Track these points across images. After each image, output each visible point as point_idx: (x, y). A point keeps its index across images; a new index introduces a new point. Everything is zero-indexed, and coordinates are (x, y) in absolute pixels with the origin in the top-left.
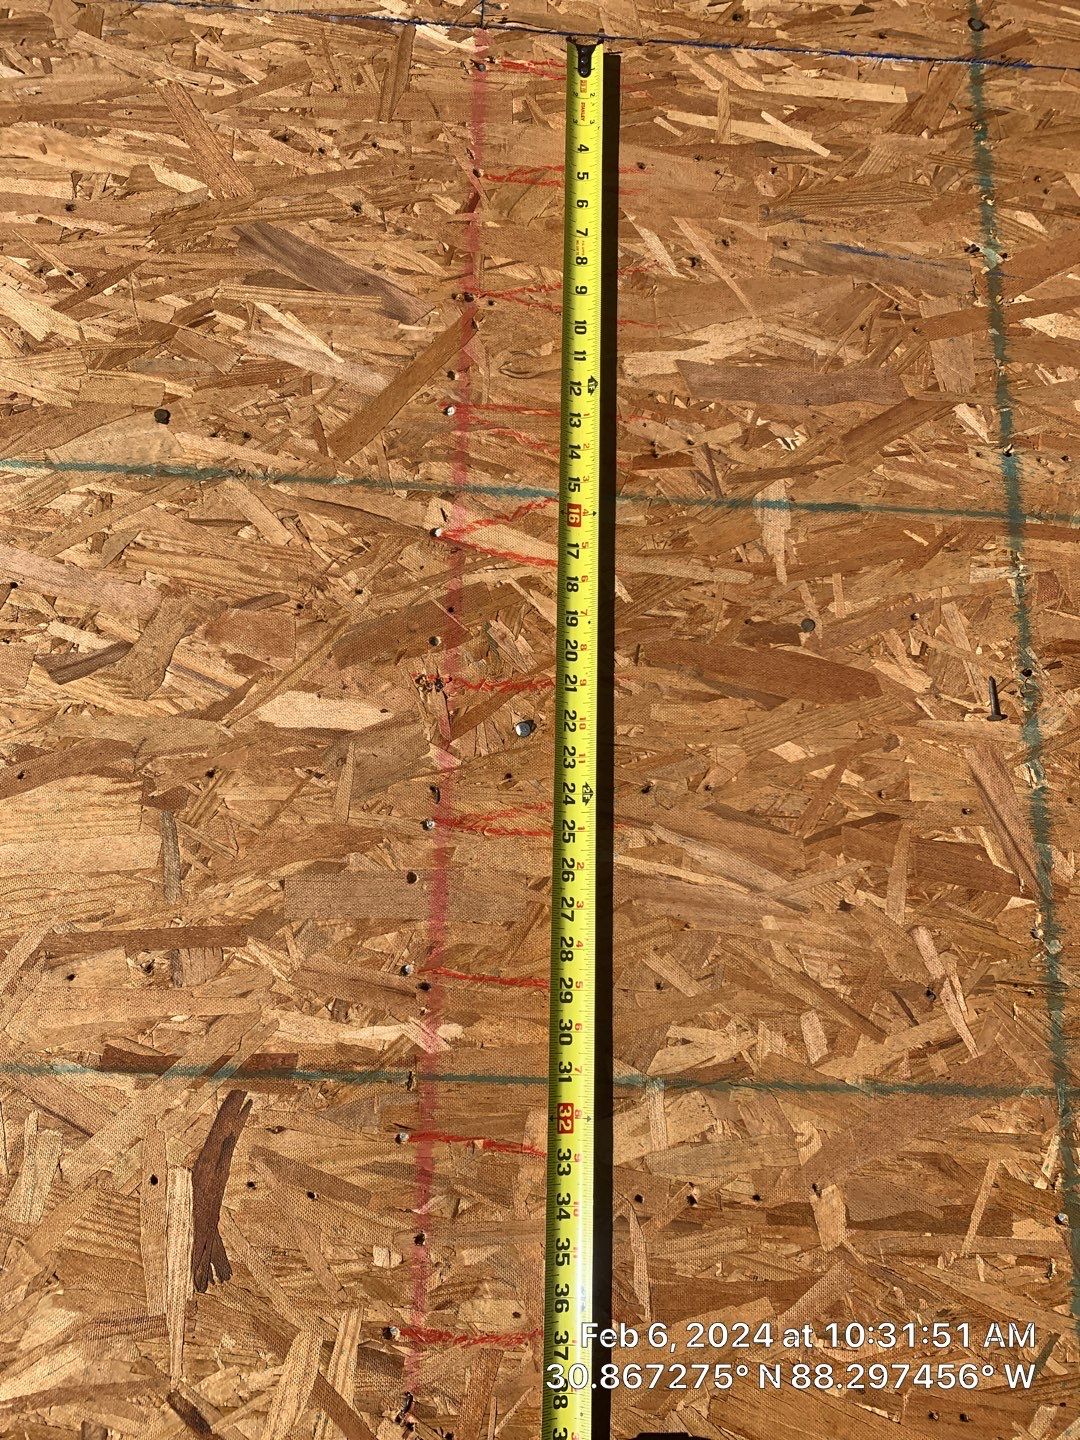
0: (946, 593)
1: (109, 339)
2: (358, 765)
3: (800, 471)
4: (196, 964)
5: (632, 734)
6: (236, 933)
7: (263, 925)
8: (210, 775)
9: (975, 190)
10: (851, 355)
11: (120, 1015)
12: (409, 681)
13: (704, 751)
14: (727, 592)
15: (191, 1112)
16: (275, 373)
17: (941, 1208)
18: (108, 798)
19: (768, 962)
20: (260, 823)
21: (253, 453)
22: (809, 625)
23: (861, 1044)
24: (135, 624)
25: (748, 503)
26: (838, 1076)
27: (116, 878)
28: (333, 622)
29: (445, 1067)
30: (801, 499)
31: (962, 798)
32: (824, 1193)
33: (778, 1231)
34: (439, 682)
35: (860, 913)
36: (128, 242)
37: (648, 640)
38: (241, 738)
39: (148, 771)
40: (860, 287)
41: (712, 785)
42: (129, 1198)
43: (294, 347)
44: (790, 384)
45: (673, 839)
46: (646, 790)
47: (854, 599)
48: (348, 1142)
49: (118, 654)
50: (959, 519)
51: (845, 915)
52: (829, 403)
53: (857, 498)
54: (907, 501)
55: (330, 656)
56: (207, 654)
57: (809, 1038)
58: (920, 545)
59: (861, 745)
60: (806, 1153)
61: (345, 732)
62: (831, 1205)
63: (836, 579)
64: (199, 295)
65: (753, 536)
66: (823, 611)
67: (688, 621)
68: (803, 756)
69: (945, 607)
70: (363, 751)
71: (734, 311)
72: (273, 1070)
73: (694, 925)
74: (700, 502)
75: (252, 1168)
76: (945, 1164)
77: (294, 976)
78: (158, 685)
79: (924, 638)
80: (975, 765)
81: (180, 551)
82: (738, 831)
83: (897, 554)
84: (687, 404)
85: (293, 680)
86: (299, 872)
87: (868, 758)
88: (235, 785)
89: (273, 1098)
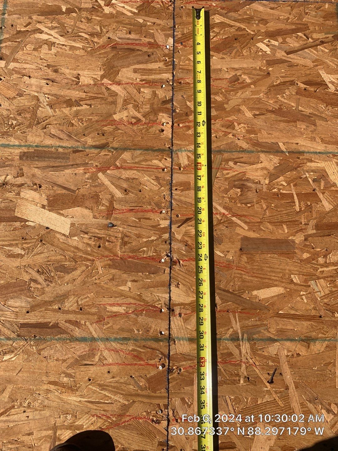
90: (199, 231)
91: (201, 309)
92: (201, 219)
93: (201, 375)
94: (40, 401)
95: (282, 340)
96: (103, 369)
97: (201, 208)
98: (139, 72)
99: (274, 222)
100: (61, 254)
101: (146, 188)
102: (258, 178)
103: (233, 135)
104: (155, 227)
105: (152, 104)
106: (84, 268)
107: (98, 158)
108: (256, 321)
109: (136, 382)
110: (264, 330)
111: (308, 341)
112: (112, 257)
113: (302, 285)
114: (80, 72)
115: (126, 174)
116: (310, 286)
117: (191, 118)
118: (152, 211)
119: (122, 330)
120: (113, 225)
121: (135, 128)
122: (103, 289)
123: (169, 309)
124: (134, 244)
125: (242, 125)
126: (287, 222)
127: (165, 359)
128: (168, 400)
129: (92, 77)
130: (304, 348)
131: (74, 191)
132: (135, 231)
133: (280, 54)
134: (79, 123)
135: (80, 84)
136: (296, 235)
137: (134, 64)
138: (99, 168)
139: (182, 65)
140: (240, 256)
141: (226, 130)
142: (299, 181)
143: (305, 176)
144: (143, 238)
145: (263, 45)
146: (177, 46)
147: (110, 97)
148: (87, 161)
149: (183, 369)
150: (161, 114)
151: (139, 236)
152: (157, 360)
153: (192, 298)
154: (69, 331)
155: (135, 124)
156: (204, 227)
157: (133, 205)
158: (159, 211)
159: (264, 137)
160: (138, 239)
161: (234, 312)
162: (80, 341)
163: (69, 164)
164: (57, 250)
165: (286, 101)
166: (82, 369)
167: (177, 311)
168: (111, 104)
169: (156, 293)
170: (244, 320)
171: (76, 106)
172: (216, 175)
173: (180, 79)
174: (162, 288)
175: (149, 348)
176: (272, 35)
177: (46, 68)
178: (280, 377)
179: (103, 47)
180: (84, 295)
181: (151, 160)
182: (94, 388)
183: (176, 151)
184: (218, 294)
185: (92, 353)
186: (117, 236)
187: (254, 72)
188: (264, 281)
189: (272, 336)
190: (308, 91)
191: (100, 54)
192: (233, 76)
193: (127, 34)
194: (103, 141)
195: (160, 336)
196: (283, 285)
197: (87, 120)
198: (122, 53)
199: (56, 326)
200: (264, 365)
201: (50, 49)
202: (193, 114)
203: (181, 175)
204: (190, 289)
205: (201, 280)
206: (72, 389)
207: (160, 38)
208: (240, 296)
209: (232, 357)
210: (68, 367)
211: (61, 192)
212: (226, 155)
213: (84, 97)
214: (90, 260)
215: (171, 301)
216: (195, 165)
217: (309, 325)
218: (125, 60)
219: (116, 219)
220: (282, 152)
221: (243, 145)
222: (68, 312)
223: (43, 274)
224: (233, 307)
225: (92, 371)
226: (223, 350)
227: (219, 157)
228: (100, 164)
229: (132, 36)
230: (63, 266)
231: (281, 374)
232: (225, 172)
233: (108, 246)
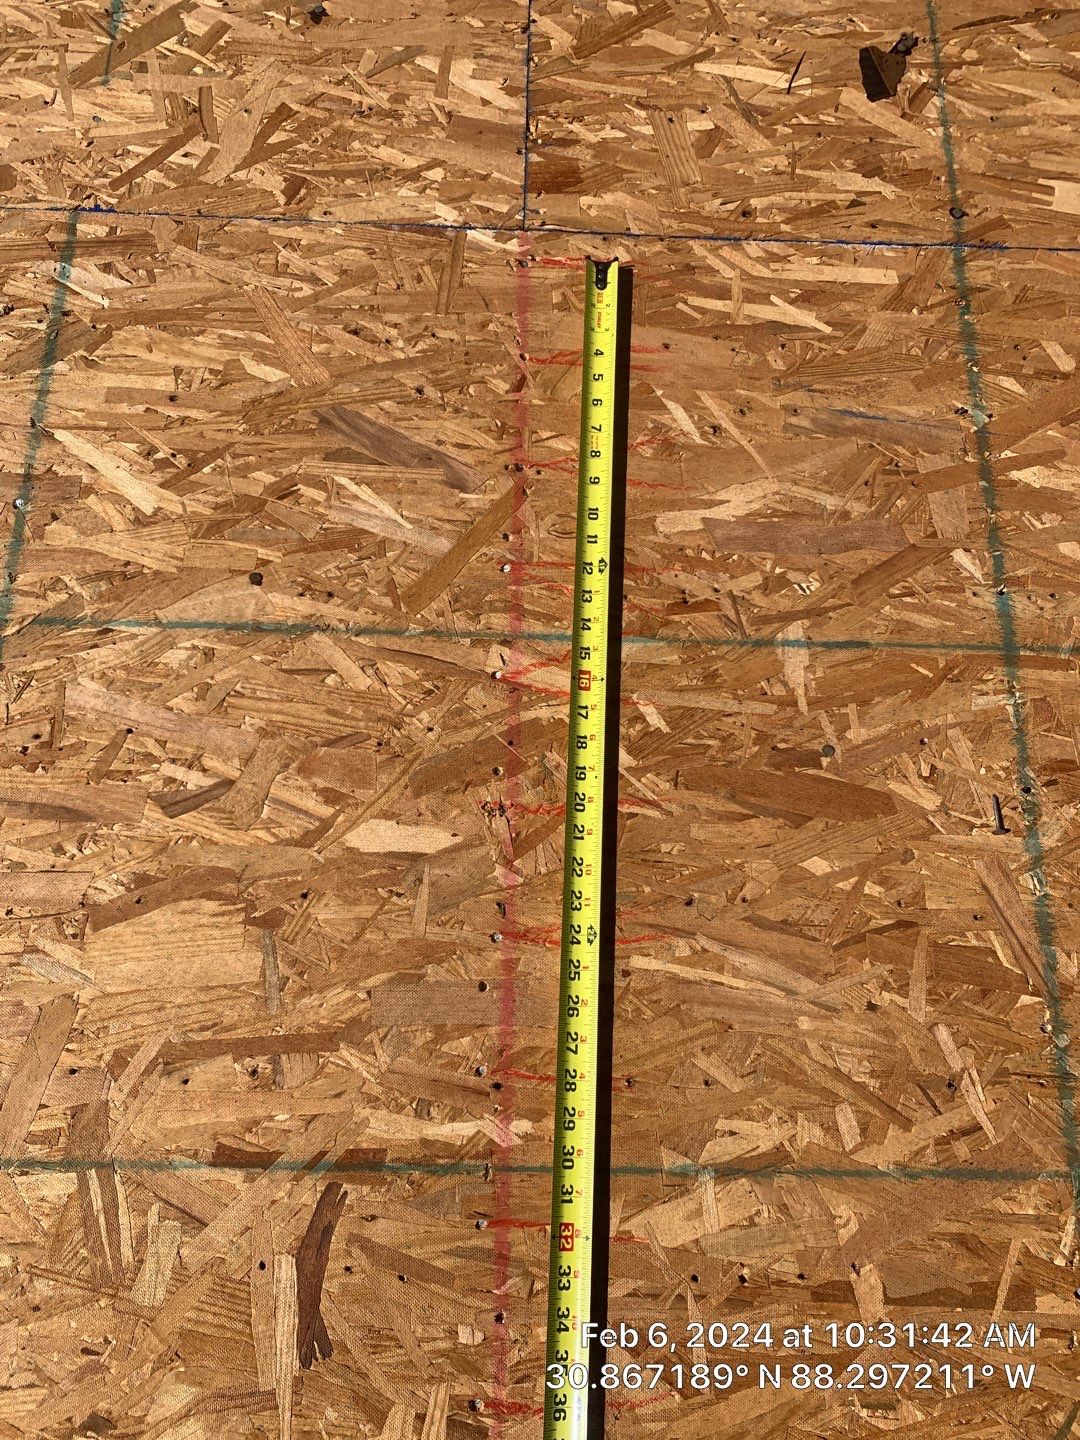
0: (951, 719)
1: (208, 512)
2: (433, 884)
3: (815, 613)
4: (295, 1068)
5: (675, 852)
6: (328, 1039)
7: (353, 1032)
8: (304, 896)
9: (962, 358)
10: (857, 509)
11: (229, 1116)
12: (476, 808)
13: (740, 866)
14: (754, 720)
15: (294, 1203)
16: (351, 539)
17: (970, 1285)
18: (214, 920)
19: (804, 1058)
20: (349, 938)
21: (336, 610)
22: (829, 750)
23: (890, 1133)
24: (236, 763)
25: (770, 642)
26: (871, 1162)
27: (224, 992)
28: (409, 756)
29: (517, 1159)
30: (817, 638)
31: (974, 905)
32: (862, 1271)
33: (822, 1308)
34: (502, 808)
35: (886, 1013)
36: (223, 427)
37: (685, 767)
38: (330, 862)
39: (250, 894)
40: (863, 448)
41: (748, 897)
42: (241, 1282)
43: (369, 516)
44: (802, 536)
45: (715, 948)
46: (689, 903)
47: (868, 726)
48: (433, 1229)
49: (221, 791)
50: (960, 652)
51: (871, 1015)
52: (839, 552)
53: (867, 636)
54: (912, 637)
55: (406, 787)
56: (300, 788)
57: (843, 1127)
58: (925, 677)
59: (881, 859)
60: (844, 1234)
61: (421, 855)
62: (869, 1282)
63: (851, 710)
64: (285, 471)
65: (776, 672)
66: (841, 738)
67: (721, 750)
68: (829, 870)
69: (950, 732)
70: (437, 871)
71: (750, 472)
72: (366, 1163)
73: (736, 1026)
74: (727, 643)
75: (349, 1253)
76: (972, 1243)
77: (381, 1078)
78: (258, 817)
79: (932, 760)
80: (984, 874)
81: (275, 697)
82: (773, 939)
83: (905, 685)
84: (713, 556)
85: (375, 810)
86: (384, 983)
87: (888, 871)
88: (326, 905)
89: (366, 1189)
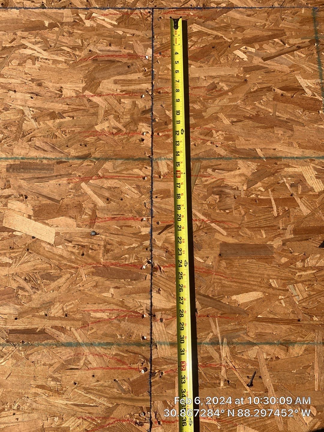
90: (178, 237)
91: (182, 315)
92: (180, 226)
93: (182, 378)
94: (29, 404)
95: (261, 343)
96: (87, 373)
97: (180, 215)
98: (119, 83)
99: (252, 228)
100: (47, 263)
101: (127, 196)
102: (236, 184)
103: (211, 143)
104: (137, 234)
105: (132, 115)
106: (68, 275)
107: (81, 169)
108: (236, 325)
109: (119, 386)
110: (244, 334)
111: (286, 344)
112: (95, 264)
113: (281, 290)
114: (62, 85)
115: (108, 183)
116: (288, 290)
117: (170, 126)
118: (133, 218)
119: (106, 335)
120: (96, 233)
121: (116, 138)
122: (87, 296)
123: (151, 314)
124: (116, 252)
125: (220, 132)
126: (265, 227)
127: (147, 363)
128: (151, 403)
129: (74, 90)
130: (283, 351)
131: (58, 201)
132: (117, 239)
133: (258, 61)
134: (63, 134)
135: (63, 96)
136: (275, 239)
137: (115, 75)
138: (82, 178)
139: (161, 75)
140: (219, 262)
141: (205, 138)
142: (277, 187)
143: (282, 181)
144: (125, 245)
145: (240, 52)
146: (156, 57)
147: (91, 109)
148: (70, 172)
149: (165, 373)
150: (141, 124)
151: (121, 244)
152: (140, 364)
153: (173, 304)
154: (55, 337)
155: (116, 134)
156: (184, 234)
157: (115, 213)
158: (140, 219)
159: (242, 144)
160: (119, 247)
161: (214, 317)
162: (65, 346)
163: (53, 175)
164: (43, 258)
165: (263, 107)
166: (68, 374)
167: (158, 316)
168: (93, 115)
169: (138, 299)
170: (224, 324)
171: (59, 119)
172: (195, 182)
173: (159, 89)
174: (144, 294)
175: (132, 353)
176: (249, 42)
177: (30, 82)
178: (259, 380)
179: (85, 59)
180: (69, 301)
181: (132, 169)
182: (80, 392)
183: (156, 159)
184: (198, 299)
185: (77, 358)
186: (100, 244)
187: (231, 79)
188: (243, 285)
189: (251, 340)
190: (285, 96)
191: (81, 67)
192: (211, 84)
193: (107, 46)
194: (85, 152)
195: (142, 341)
196: (262, 289)
197: (70, 131)
198: (102, 65)
199: (43, 332)
200: (244, 369)
201: (34, 64)
202: (172, 123)
203: (161, 183)
204: (171, 295)
205: (182, 286)
206: (58, 392)
207: (139, 49)
208: (219, 301)
209: (212, 361)
210: (55, 372)
211: (46, 202)
212: (204, 163)
213: (67, 109)
214: (74, 268)
215: (153, 306)
216: (174, 173)
217: (288, 328)
218: (106, 72)
219: (99, 227)
220: (260, 158)
221: (221, 152)
222: (54, 318)
223: (30, 282)
224: (213, 312)
225: (78, 375)
226: (203, 353)
227: (198, 164)
228: (83, 174)
229: (113, 48)
230: (49, 274)
231: (260, 377)
232: (204, 179)
233: (91, 254)
